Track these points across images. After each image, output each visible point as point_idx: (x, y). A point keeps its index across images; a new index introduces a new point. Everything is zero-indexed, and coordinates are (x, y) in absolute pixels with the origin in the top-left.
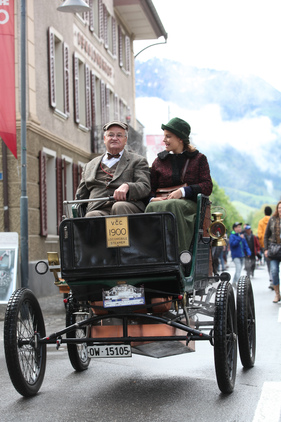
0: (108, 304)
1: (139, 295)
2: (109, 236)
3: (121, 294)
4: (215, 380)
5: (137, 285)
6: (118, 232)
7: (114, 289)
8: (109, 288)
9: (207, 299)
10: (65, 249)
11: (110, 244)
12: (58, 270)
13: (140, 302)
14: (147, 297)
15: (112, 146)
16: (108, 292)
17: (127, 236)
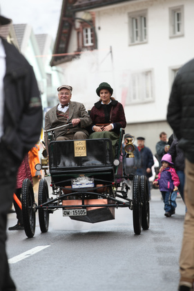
0: (74, 187)
1: (91, 182)
2: (75, 151)
3: (81, 182)
4: (133, 229)
5: (90, 177)
6: (80, 149)
7: (78, 179)
8: (75, 178)
9: (122, 189)
10: (52, 157)
11: (76, 155)
12: (47, 169)
13: (92, 186)
14: (96, 183)
15: (63, 100)
16: (74, 180)
17: (85, 151)
